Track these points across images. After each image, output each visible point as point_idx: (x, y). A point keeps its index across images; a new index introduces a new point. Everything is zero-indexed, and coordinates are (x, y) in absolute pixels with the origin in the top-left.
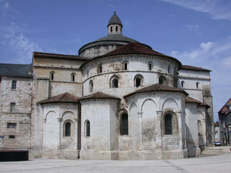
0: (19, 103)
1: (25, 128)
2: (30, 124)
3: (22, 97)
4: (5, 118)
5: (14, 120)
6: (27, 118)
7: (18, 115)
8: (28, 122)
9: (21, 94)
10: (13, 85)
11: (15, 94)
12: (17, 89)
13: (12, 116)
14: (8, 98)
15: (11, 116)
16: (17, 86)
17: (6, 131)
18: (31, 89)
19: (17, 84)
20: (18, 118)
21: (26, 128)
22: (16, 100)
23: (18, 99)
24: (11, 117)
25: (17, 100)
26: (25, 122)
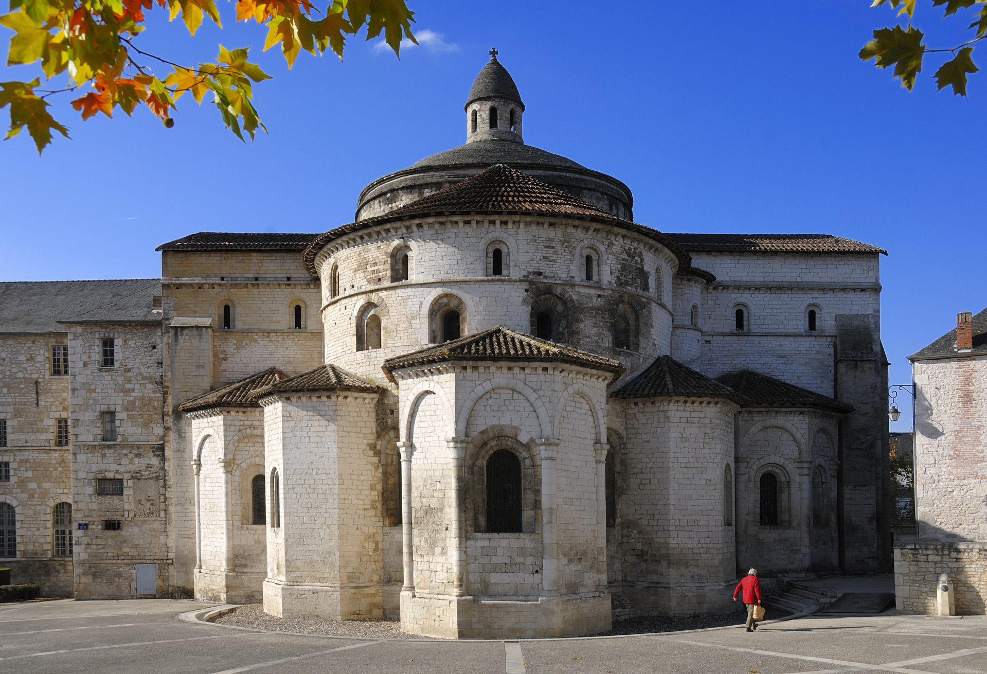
0: (127, 410)
1: (150, 494)
2: (161, 478)
3: (134, 392)
4: (87, 462)
5: (114, 467)
6: (155, 461)
7: (125, 452)
8: (157, 474)
9: (129, 381)
10: (105, 353)
11: (111, 382)
12: (117, 364)
13: (108, 455)
14: (93, 395)
15: (104, 455)
16: (116, 357)
17: (94, 506)
18: (158, 363)
19: (116, 349)
20: (125, 461)
21: (152, 493)
22: (117, 402)
23: (123, 400)
24: (106, 460)
25: (121, 402)
26: (147, 473)
